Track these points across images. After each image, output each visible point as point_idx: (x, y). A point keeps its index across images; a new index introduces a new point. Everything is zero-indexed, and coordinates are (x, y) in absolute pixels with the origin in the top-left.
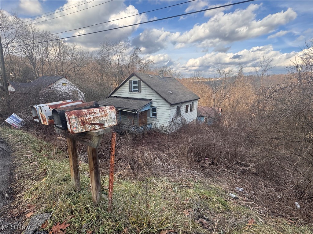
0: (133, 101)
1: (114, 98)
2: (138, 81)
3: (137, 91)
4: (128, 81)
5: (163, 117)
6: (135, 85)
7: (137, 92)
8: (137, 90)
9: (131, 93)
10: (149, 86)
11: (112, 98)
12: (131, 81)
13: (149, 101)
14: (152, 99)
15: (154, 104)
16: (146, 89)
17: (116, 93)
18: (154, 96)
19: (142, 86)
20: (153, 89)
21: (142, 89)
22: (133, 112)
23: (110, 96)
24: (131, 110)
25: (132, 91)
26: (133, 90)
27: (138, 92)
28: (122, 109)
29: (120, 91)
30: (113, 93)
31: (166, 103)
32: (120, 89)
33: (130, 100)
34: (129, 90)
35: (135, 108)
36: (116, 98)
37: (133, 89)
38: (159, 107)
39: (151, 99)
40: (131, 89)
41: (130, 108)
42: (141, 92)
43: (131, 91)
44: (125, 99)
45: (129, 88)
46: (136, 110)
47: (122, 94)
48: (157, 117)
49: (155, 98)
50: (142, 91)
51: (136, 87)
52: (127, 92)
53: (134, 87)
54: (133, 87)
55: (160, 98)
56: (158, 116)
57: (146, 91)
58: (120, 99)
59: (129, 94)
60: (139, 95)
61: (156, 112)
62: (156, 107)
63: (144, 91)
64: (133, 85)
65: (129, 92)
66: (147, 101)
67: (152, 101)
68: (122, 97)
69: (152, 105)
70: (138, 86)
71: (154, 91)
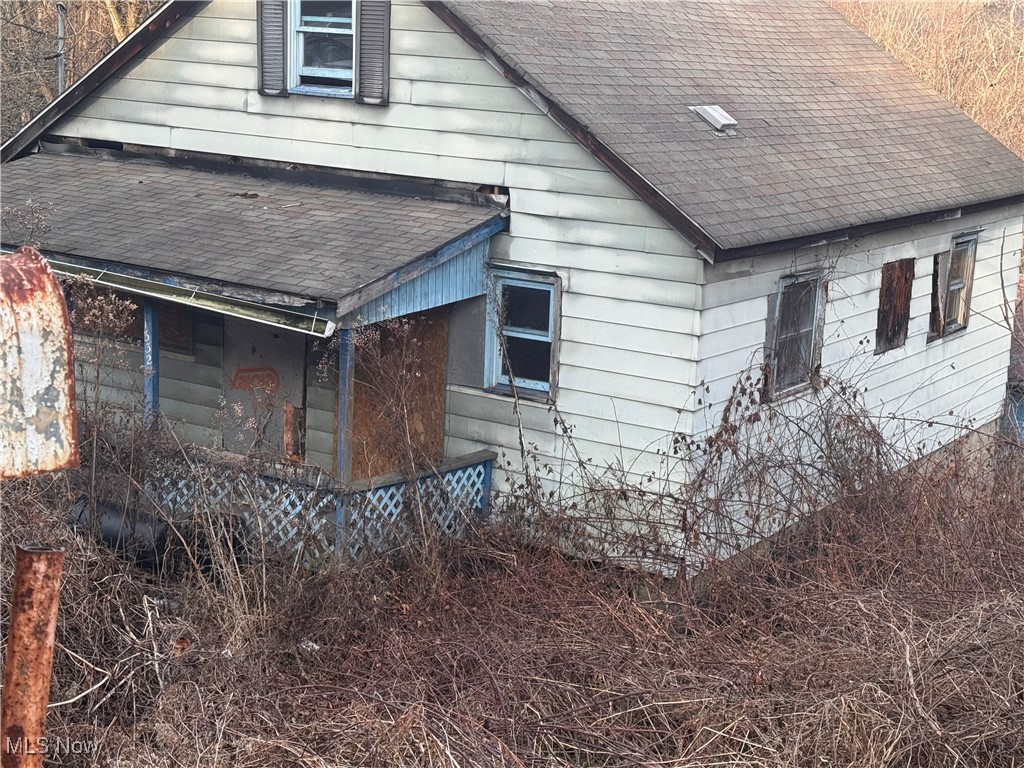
0: (292, 198)
1: (86, 164)
3: (342, 92)
5: (622, 387)
6: (324, 27)
7: (344, 100)
8: (347, 83)
9: (281, 107)
10: (477, 42)
11: (65, 163)
13: (475, 204)
14: (504, 190)
15: (531, 247)
16: (446, 68)
17: (106, 104)
18: (532, 151)
19: (402, 40)
20: (515, 77)
21: (401, 66)
22: (296, 320)
23: (46, 138)
24: (274, 299)
25: (284, 94)
26: (306, 80)
27: (359, 101)
28: (174, 283)
29: (155, 90)
30: (77, 103)
31: (662, 237)
32: (151, 65)
33: (265, 191)
34: (250, 78)
35: (315, 285)
36: (108, 165)
37: (296, 65)
38: (578, 282)
39: (497, 181)
40: (272, 67)
41: (262, 279)
42: (385, 104)
43: (272, 89)
44: (209, 183)
45: (250, 53)
46: (330, 306)
47: (173, 116)
48: (555, 387)
49: (540, 178)
50: (400, 90)
51: (337, 48)
52: (234, 99)
53: (318, 48)
54: (296, 49)
55: (601, 180)
56: (564, 378)
57: (448, 94)
58: (158, 175)
59: (258, 125)
60: (363, 135)
61: (544, 327)
62: (552, 279)
63: (423, 92)
64: (307, 24)
65: (256, 102)
66: (452, 202)
67: (498, 204)
68: (172, 153)
69: (507, 253)
70: (353, 32)
71: (534, 95)
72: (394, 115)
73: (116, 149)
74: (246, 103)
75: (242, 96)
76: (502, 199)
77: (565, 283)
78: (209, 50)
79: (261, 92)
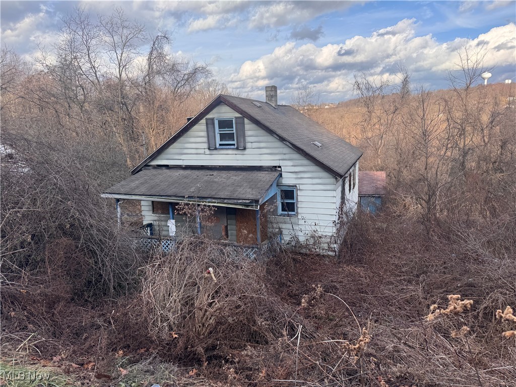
1: (159, 171)
2: (236, 118)
3: (232, 147)
4: (203, 121)
5: (316, 211)
6: (227, 131)
7: (233, 149)
8: (234, 145)
9: (215, 152)
10: (271, 132)
11: (154, 172)
12: (213, 119)
13: (272, 171)
14: (280, 167)
15: (288, 180)
16: (261, 139)
17: (163, 156)
18: (287, 157)
19: (248, 133)
20: (282, 139)
21: (248, 139)
22: (248, 206)
23: (146, 166)
24: (241, 201)
25: (216, 149)
26: (220, 145)
27: (237, 149)
28: (209, 200)
29: (178, 151)
30: (155, 156)
31: (324, 174)
32: (175, 145)
33: (215, 173)
34: (206, 146)
35: (251, 197)
36: (165, 171)
37: (218, 142)
38: (302, 187)
39: (278, 165)
40: (212, 142)
41: (235, 196)
42: (245, 149)
43: (212, 148)
44: (197, 172)
45: (205, 140)
46: (257, 201)
47: (183, 157)
48: (297, 213)
49: (290, 163)
50: (248, 145)
51: (231, 136)
52: (202, 151)
53: (223, 137)
54: (218, 137)
55: (306, 162)
56: (300, 211)
57: (262, 145)
58: (182, 172)
59: (208, 157)
60: (239, 157)
61: (293, 198)
62: (295, 187)
63: (255, 145)
64: (220, 131)
65: (207, 151)
66: (265, 171)
67: (279, 171)
68: (184, 166)
69: (282, 182)
70: (234, 132)
71: (288, 143)
72: (247, 151)
73: (167, 166)
74: (205, 152)
75: (203, 150)
76: (280, 169)
77: (298, 188)
78: (192, 140)
79: (209, 149)
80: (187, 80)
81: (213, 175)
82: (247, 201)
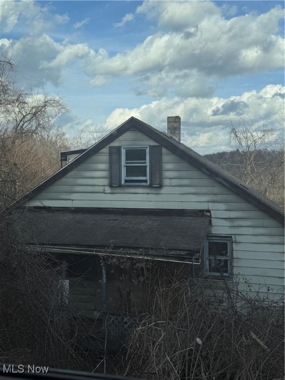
2: (151, 147)
3: (144, 184)
4: (106, 150)
6: (137, 164)
7: (144, 186)
8: (146, 181)
9: (118, 190)
11: (28, 215)
12: (119, 149)
13: (198, 216)
14: (209, 211)
15: (220, 228)
16: (184, 174)
17: (44, 194)
18: (219, 198)
19: (167, 166)
20: (214, 175)
21: (167, 174)
23: (19, 208)
25: (120, 186)
26: (126, 181)
27: (151, 186)
29: (66, 188)
32: (64, 180)
33: (118, 217)
34: (106, 182)
36: (47, 215)
37: (124, 176)
38: (238, 239)
39: (206, 208)
40: (116, 177)
42: (161, 186)
43: (115, 184)
45: (106, 174)
47: (73, 196)
48: (232, 274)
49: (222, 206)
50: (166, 182)
51: (142, 171)
52: (101, 189)
53: (130, 171)
54: (124, 171)
56: (235, 271)
57: (185, 182)
58: (70, 216)
59: (109, 197)
60: (152, 197)
62: (229, 239)
63: (175, 182)
64: (127, 163)
65: (108, 190)
66: (190, 216)
67: (208, 216)
68: (73, 209)
70: (148, 164)
71: (221, 180)
72: (164, 190)
73: (45, 208)
74: (104, 190)
75: (103, 188)
76: (208, 214)
77: (234, 239)
78: (88, 174)
79: (111, 186)
80: (35, 114)
81: (117, 220)
82: (183, 253)
